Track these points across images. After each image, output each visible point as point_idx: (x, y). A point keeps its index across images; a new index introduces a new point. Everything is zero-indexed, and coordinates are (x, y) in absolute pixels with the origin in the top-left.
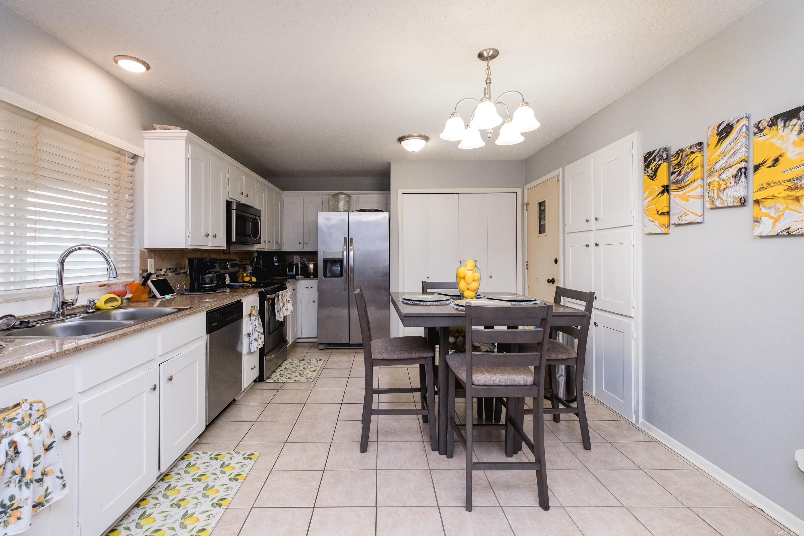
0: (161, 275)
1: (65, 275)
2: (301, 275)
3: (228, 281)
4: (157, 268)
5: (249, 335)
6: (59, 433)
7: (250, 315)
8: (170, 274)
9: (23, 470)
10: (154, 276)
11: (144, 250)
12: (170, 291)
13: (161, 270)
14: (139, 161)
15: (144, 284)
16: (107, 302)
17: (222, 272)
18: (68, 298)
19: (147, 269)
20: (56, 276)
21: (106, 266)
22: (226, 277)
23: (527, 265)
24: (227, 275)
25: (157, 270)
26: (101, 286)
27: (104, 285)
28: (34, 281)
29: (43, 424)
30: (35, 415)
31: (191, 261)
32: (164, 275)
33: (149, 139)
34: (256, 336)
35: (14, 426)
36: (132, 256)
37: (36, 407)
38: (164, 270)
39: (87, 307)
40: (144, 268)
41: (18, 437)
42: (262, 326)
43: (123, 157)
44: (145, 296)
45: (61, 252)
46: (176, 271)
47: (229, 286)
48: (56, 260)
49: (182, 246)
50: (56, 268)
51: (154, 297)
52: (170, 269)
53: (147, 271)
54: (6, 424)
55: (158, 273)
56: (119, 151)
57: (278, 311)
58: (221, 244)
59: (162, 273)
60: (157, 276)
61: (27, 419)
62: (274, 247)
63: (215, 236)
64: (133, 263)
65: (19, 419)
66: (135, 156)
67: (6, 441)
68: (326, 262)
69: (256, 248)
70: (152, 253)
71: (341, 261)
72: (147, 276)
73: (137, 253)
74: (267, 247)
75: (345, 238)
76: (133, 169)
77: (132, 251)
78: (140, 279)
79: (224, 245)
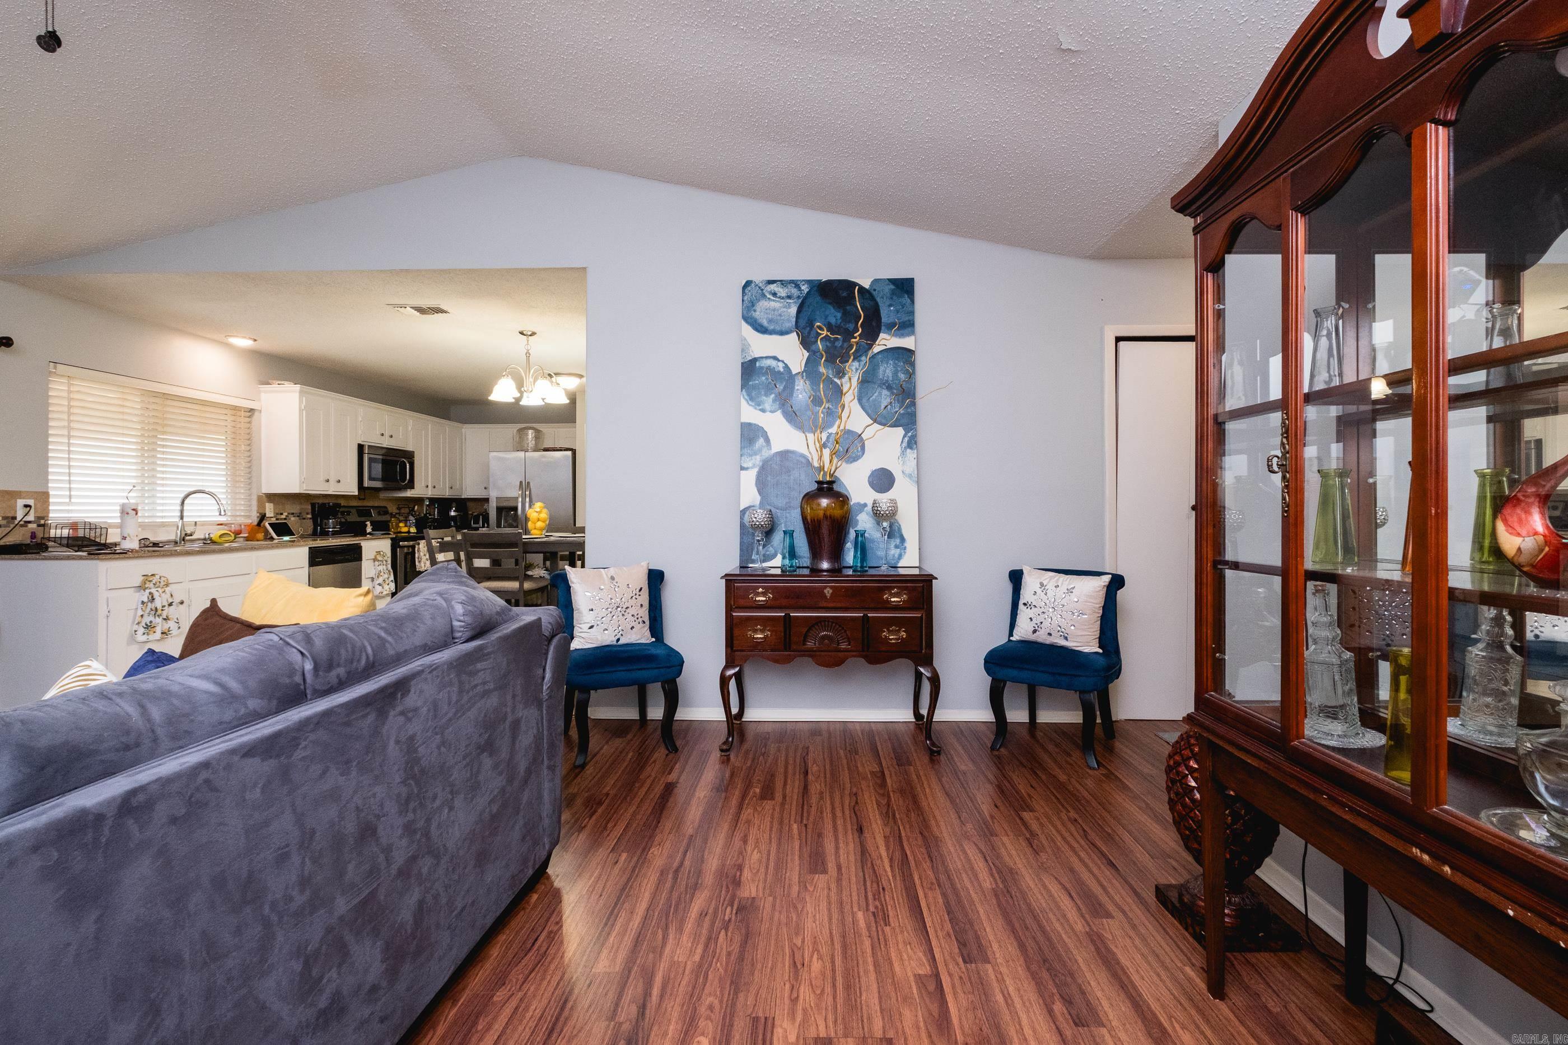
0: (281, 519)
1: (185, 514)
3: (369, 529)
4: (276, 512)
5: (373, 579)
6: (177, 600)
7: (375, 560)
8: (293, 519)
9: (156, 609)
10: (274, 519)
11: (260, 495)
12: (290, 533)
13: (282, 514)
14: (256, 414)
15: (259, 524)
16: (221, 536)
17: (363, 519)
18: (189, 530)
20: (179, 514)
21: (218, 507)
22: (366, 525)
24: (368, 523)
25: (277, 514)
26: (217, 524)
27: (221, 524)
29: (167, 589)
30: (162, 583)
31: (313, 505)
32: (285, 519)
33: (265, 392)
34: (380, 580)
35: (151, 585)
36: (250, 500)
37: (163, 579)
38: (285, 514)
39: (205, 539)
40: (261, 512)
41: (153, 590)
42: (392, 574)
43: (239, 413)
44: (261, 536)
45: (182, 495)
46: (299, 516)
47: (370, 534)
48: (179, 502)
49: (297, 491)
50: (179, 508)
51: (272, 539)
52: (293, 514)
53: (264, 514)
54: (148, 583)
55: (279, 517)
56: (235, 408)
57: (420, 562)
58: (351, 488)
59: (283, 517)
60: (277, 519)
62: (447, 494)
63: (339, 481)
64: (250, 506)
65: (154, 582)
66: (252, 410)
67: (148, 591)
68: (500, 510)
69: (409, 493)
70: (272, 497)
71: (515, 509)
72: (263, 517)
73: (255, 498)
74: (430, 493)
75: (521, 482)
76: (250, 422)
77: (250, 495)
78: (256, 521)
79: (353, 490)
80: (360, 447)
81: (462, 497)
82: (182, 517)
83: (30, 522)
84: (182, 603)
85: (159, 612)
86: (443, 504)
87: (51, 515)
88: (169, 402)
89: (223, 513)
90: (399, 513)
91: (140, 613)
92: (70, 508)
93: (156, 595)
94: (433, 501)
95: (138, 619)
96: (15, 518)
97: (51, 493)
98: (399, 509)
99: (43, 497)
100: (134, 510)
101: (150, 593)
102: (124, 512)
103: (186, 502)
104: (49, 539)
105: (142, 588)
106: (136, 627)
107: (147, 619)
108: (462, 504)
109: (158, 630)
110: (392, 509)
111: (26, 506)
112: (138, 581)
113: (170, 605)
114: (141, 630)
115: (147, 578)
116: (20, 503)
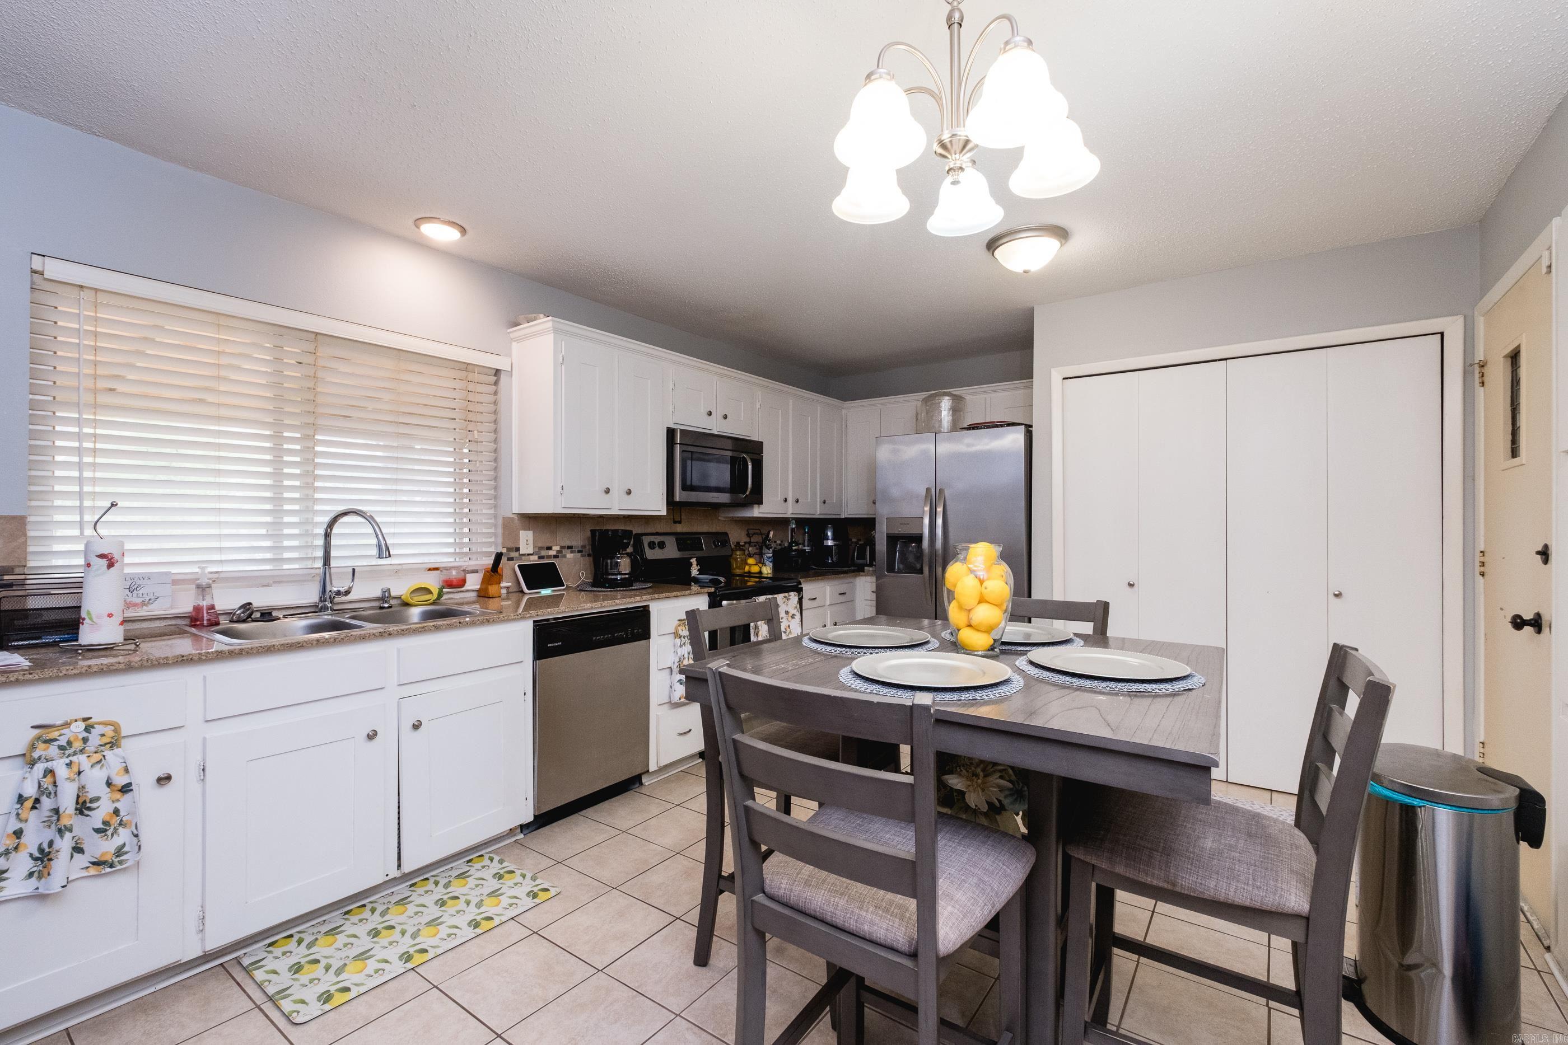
0: (549, 557)
3: (695, 572)
4: (540, 545)
6: (145, 774)
7: (674, 636)
8: (568, 556)
10: (535, 557)
11: (513, 516)
12: (555, 582)
13: (549, 548)
14: (503, 378)
15: (495, 569)
16: (414, 593)
17: (686, 554)
18: (337, 584)
19: (518, 546)
22: (691, 564)
23: (1483, 564)
24: (694, 561)
25: (541, 548)
26: (430, 570)
27: (436, 569)
29: (111, 755)
30: (95, 741)
31: (593, 533)
32: (556, 557)
33: (518, 340)
35: (53, 750)
36: (490, 525)
37: (98, 729)
38: (557, 548)
40: (511, 545)
41: (58, 765)
43: (471, 376)
44: (494, 589)
45: (325, 518)
46: (583, 551)
48: (323, 530)
50: (322, 542)
52: (570, 547)
53: (518, 549)
54: (42, 746)
55: (544, 553)
56: (467, 367)
58: (654, 503)
59: (552, 553)
60: (542, 557)
61: (78, 745)
62: (818, 511)
63: (629, 492)
64: (496, 535)
65: (63, 742)
66: (497, 372)
67: (40, 767)
68: (893, 540)
69: (756, 512)
70: (532, 520)
71: (918, 539)
73: (500, 520)
74: (790, 511)
75: (928, 492)
76: (496, 393)
77: (495, 518)
78: (493, 563)
79: (660, 508)
80: (671, 433)
81: (843, 516)
82: (325, 565)
86: (814, 526)
89: (385, 554)
90: (750, 543)
94: (801, 522)
95: (9, 841)
98: (748, 535)
99: (15, 527)
100: (102, 556)
101: (47, 772)
107: (39, 839)
108: (842, 526)
110: (737, 535)
112: (21, 739)
115: (44, 734)
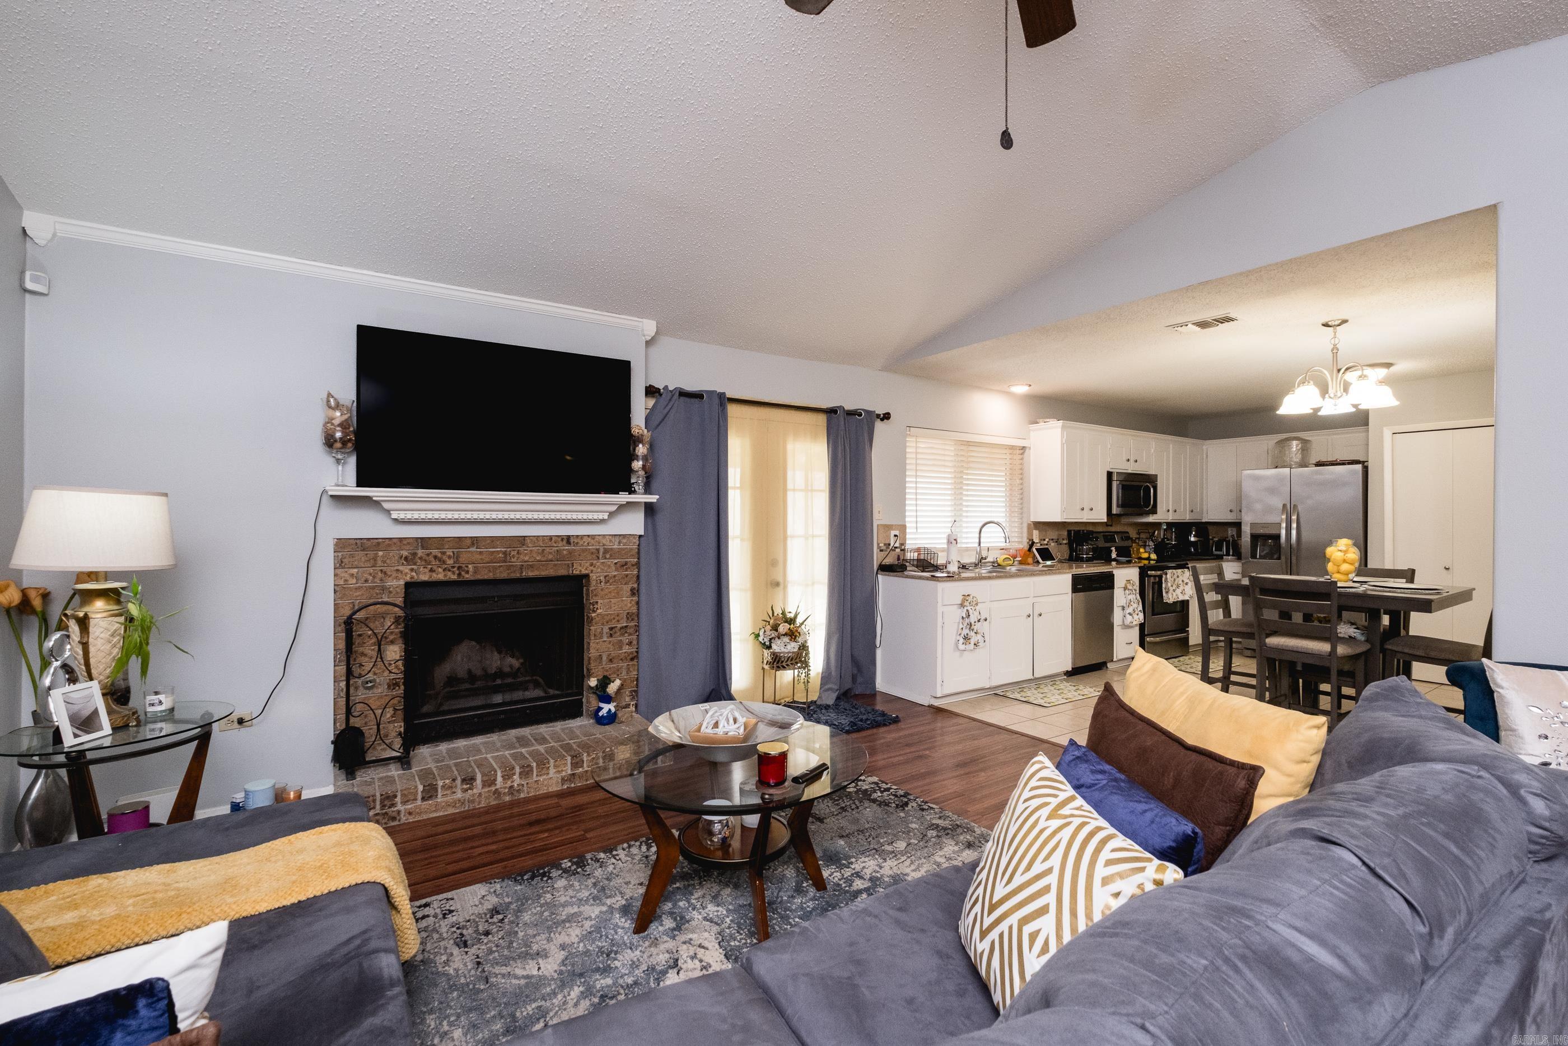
0: (1045, 545)
1: (982, 540)
2: (1233, 555)
3: (1114, 555)
4: (1041, 538)
5: (1123, 608)
6: (983, 618)
7: (1125, 588)
8: (1053, 544)
9: (971, 623)
10: (1039, 545)
11: (1031, 522)
12: (1051, 558)
13: (1045, 540)
14: (1027, 451)
15: (1030, 550)
16: (1005, 560)
17: (1108, 545)
18: (984, 554)
19: (1032, 538)
20: (977, 541)
21: (1003, 535)
22: (1111, 551)
24: (1113, 549)
25: (1041, 540)
26: (1001, 549)
27: (1005, 550)
28: (967, 543)
29: (978, 608)
30: (974, 602)
31: (1069, 532)
32: (1047, 545)
33: (1033, 431)
34: (1130, 610)
35: (968, 604)
36: (1022, 528)
37: (974, 599)
38: (1047, 540)
39: (993, 562)
40: (1030, 538)
41: (969, 608)
42: (1141, 603)
43: (1015, 452)
44: (1030, 560)
45: (981, 525)
46: (1057, 542)
47: (1115, 560)
48: (978, 530)
49: (1059, 520)
50: (978, 535)
51: (1038, 562)
52: (1053, 540)
53: (1032, 540)
54: (965, 601)
55: (1042, 542)
56: (1012, 448)
57: (1167, 592)
58: (1100, 515)
59: (1046, 542)
60: (1042, 545)
62: (1187, 518)
63: (1092, 509)
64: (1022, 533)
65: (969, 601)
66: (1024, 448)
67: (965, 608)
68: (1255, 538)
69: (1151, 519)
70: (1039, 525)
71: (1278, 537)
72: (1032, 544)
73: (1025, 525)
74: (1171, 518)
75: (1284, 506)
76: (1022, 459)
77: (1022, 524)
78: (1027, 547)
79: (1103, 517)
80: (1110, 475)
81: (1204, 521)
82: (980, 545)
83: (896, 548)
84: (986, 620)
85: (973, 627)
86: (1181, 528)
87: (907, 542)
88: (971, 448)
89: (1006, 540)
90: (1139, 538)
91: (961, 626)
92: (917, 536)
93: (971, 612)
94: (1170, 525)
95: (960, 631)
96: (889, 545)
97: (908, 525)
98: (1139, 533)
99: (903, 528)
100: (955, 540)
101: (967, 610)
102: (949, 542)
103: (983, 530)
104: (906, 561)
105: (962, 605)
106: (958, 638)
107: (966, 631)
108: (1202, 528)
109: (972, 641)
110: (1133, 534)
111: (895, 536)
112: (959, 599)
113: (979, 621)
114: (962, 641)
115: (966, 597)
116: (893, 533)
